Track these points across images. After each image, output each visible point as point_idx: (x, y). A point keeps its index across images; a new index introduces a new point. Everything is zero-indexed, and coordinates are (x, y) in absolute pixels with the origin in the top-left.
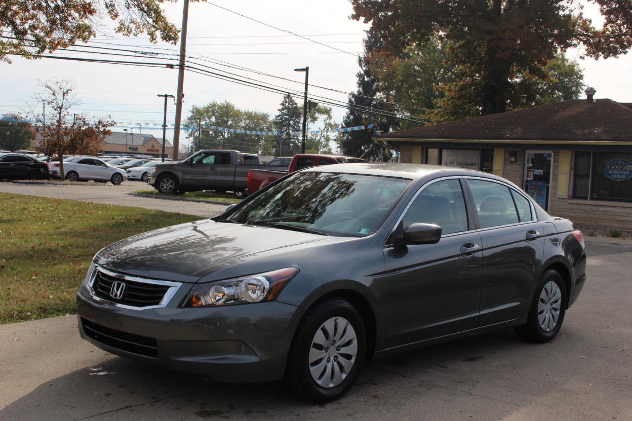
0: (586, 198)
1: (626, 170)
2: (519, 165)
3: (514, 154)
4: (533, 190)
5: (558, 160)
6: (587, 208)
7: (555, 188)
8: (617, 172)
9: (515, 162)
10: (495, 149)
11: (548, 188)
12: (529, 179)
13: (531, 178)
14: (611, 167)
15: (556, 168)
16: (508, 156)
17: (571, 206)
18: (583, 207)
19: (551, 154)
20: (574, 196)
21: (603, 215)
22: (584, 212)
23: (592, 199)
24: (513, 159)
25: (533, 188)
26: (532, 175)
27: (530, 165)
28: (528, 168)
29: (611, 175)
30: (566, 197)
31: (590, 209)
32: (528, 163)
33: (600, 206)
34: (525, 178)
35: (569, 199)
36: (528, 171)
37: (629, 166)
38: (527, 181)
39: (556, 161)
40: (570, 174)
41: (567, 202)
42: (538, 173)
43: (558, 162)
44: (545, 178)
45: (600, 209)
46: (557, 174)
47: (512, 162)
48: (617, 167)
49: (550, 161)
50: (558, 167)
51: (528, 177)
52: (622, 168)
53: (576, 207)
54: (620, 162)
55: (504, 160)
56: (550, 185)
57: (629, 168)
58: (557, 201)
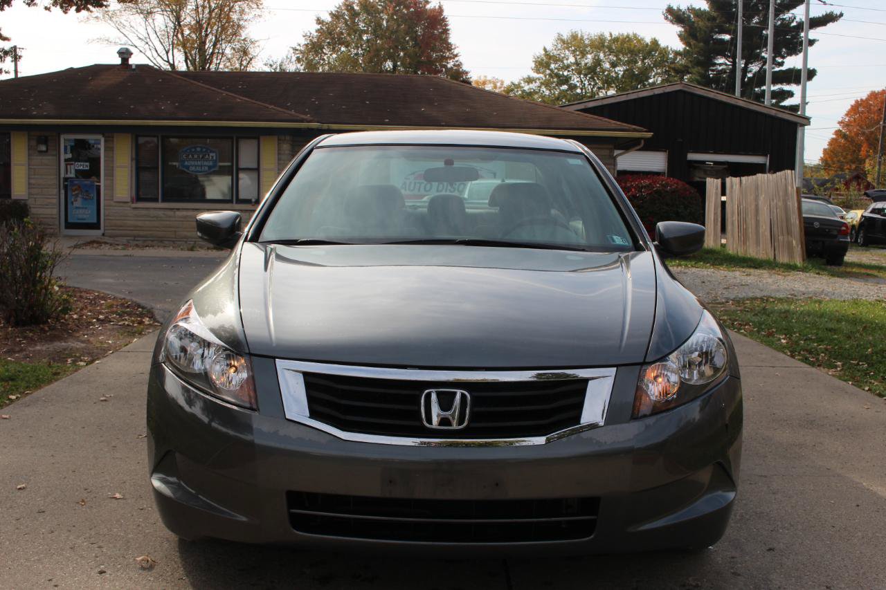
0: (156, 200)
1: (207, 160)
2: (53, 155)
3: (45, 141)
4: (76, 192)
5: (113, 148)
6: (160, 213)
7: (111, 187)
8: (196, 163)
9: (47, 151)
10: (12, 133)
11: (98, 188)
12: (69, 175)
13: (72, 175)
14: (187, 156)
15: (110, 160)
16: (34, 143)
17: (136, 212)
18: (152, 213)
19: (100, 140)
20: (139, 198)
21: (182, 221)
22: (155, 219)
23: (164, 200)
24: (43, 148)
25: (76, 190)
26: (73, 171)
27: (69, 156)
28: (66, 160)
29: (188, 167)
30: (129, 200)
31: (164, 214)
32: (66, 153)
33: (178, 209)
34: (62, 175)
35: (133, 203)
36: (67, 165)
37: (211, 154)
38: (66, 179)
39: (109, 149)
40: (132, 167)
41: (130, 207)
42: (82, 167)
43: (113, 151)
44: (94, 171)
45: (178, 213)
46: (113, 167)
47: (41, 152)
48: (196, 156)
49: (99, 149)
50: (113, 157)
51: (67, 174)
52: (203, 158)
53: (144, 212)
54: (199, 149)
55: (29, 149)
56: (102, 184)
57: (212, 157)
58: (116, 206)
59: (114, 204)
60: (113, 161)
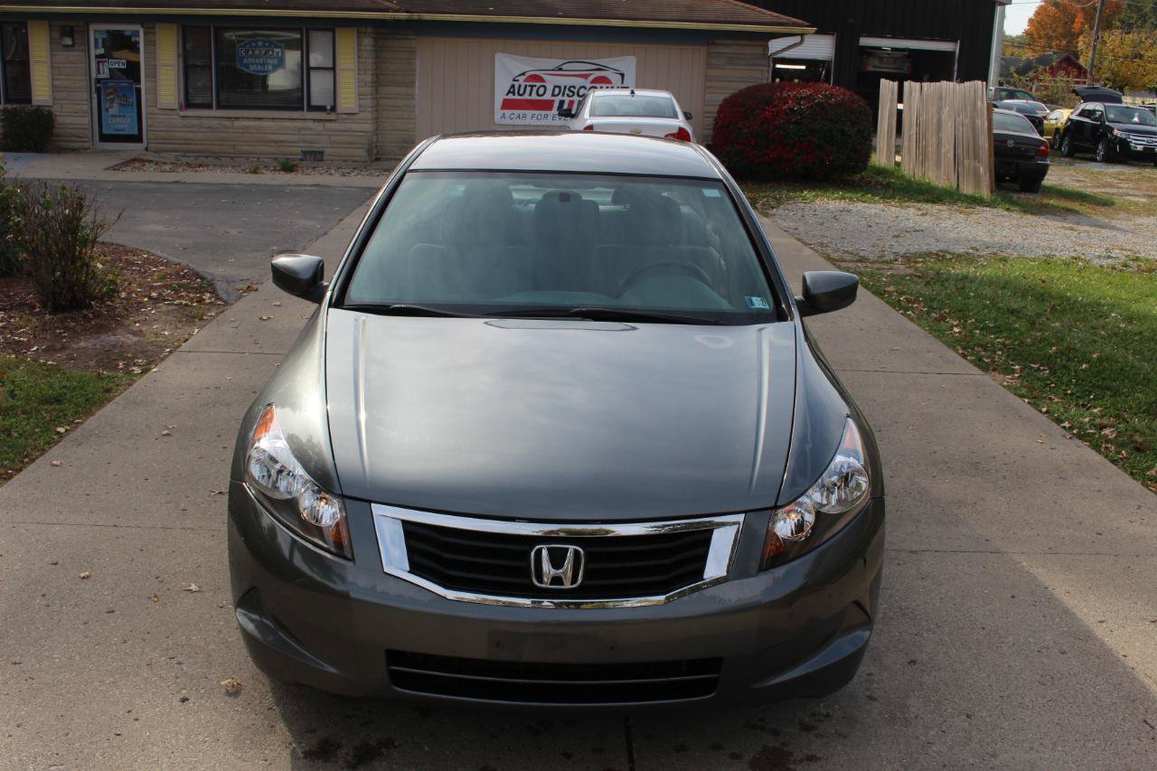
0: (209, 106)
1: (271, 57)
2: (82, 51)
3: (70, 33)
4: (112, 96)
5: (155, 42)
6: (215, 123)
7: (154, 91)
8: (257, 61)
9: (73, 45)
10: (29, 23)
11: (138, 91)
12: (101, 76)
13: (105, 74)
14: (247, 52)
15: (151, 56)
16: (57, 35)
17: (186, 122)
18: (206, 122)
19: (138, 32)
20: (188, 104)
21: (243, 133)
22: (208, 130)
23: (220, 107)
24: (68, 41)
25: (111, 93)
26: (107, 71)
27: (101, 51)
28: (97, 57)
29: (247, 66)
30: (176, 106)
31: (220, 124)
32: (96, 47)
33: (236, 118)
34: (94, 75)
35: (181, 110)
36: (98, 62)
37: (276, 50)
38: (98, 81)
39: (150, 43)
40: (178, 66)
41: (178, 114)
42: (117, 66)
43: (155, 45)
44: (132, 71)
45: (237, 123)
46: (155, 65)
47: (67, 46)
48: (257, 52)
49: (138, 43)
50: (155, 53)
51: (99, 73)
52: (266, 54)
53: (196, 122)
54: (260, 43)
55: (51, 43)
56: (143, 86)
57: (277, 53)
58: (160, 114)
59: (158, 112)
60: (155, 58)
